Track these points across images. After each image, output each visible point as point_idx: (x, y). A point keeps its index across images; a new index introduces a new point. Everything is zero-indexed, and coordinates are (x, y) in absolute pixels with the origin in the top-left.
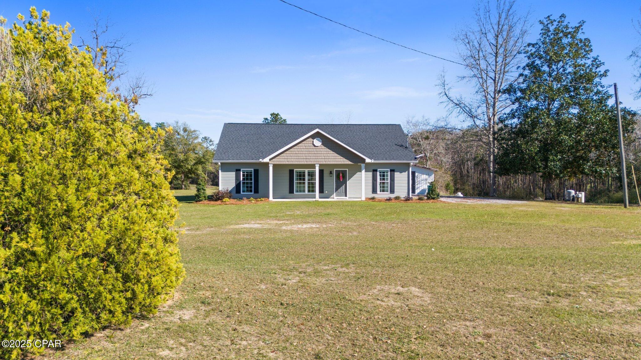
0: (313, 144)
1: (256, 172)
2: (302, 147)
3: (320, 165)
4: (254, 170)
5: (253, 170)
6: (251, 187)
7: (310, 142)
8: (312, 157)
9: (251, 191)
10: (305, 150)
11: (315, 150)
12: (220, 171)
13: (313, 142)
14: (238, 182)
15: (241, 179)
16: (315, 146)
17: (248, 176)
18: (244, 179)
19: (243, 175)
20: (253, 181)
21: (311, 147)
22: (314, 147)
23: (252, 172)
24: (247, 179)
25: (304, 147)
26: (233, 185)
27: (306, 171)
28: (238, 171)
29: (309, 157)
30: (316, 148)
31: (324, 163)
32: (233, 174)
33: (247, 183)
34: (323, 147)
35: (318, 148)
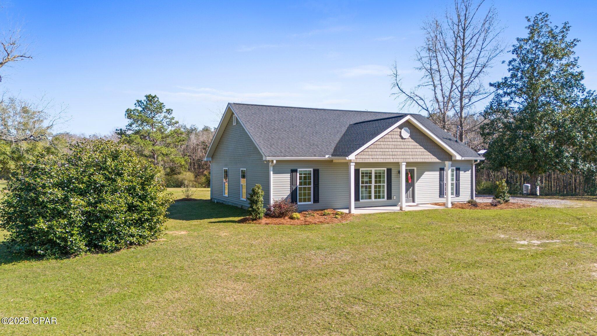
0: (401, 136)
1: (316, 172)
2: (388, 140)
3: (408, 164)
4: (314, 170)
5: (312, 170)
6: (309, 194)
7: (397, 133)
8: (399, 153)
9: (309, 200)
10: (391, 143)
11: (402, 143)
12: (272, 172)
13: (400, 132)
14: (294, 188)
15: (298, 184)
16: (402, 138)
17: (305, 179)
18: (301, 184)
19: (300, 178)
20: (312, 186)
21: (398, 140)
22: (401, 140)
23: (310, 174)
24: (305, 184)
25: (391, 140)
26: (288, 193)
27: (373, 170)
28: (293, 171)
29: (396, 153)
30: (403, 140)
31: (412, 161)
32: (288, 176)
33: (305, 188)
34: (411, 140)
35: (405, 140)
